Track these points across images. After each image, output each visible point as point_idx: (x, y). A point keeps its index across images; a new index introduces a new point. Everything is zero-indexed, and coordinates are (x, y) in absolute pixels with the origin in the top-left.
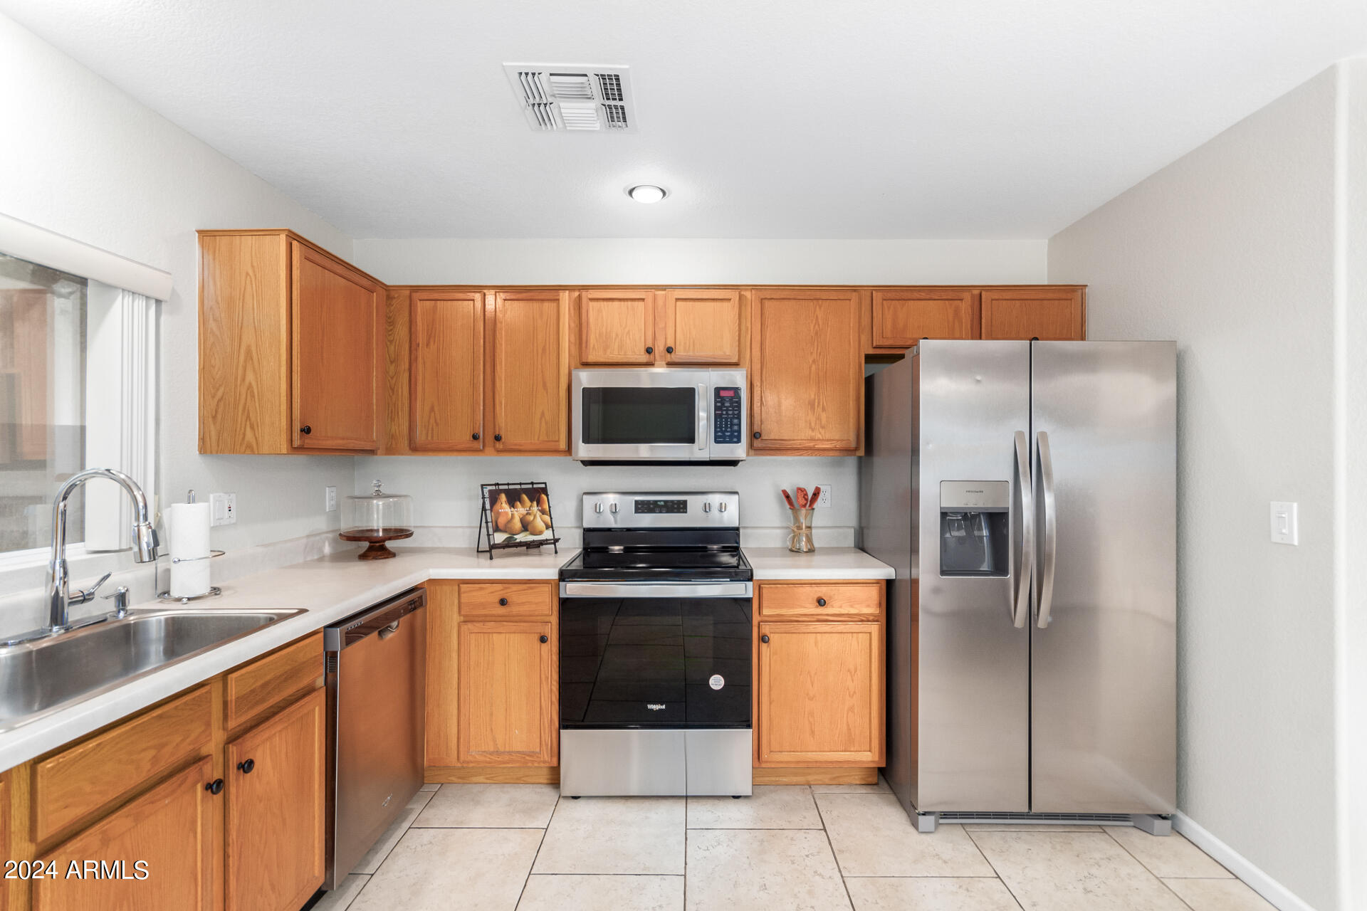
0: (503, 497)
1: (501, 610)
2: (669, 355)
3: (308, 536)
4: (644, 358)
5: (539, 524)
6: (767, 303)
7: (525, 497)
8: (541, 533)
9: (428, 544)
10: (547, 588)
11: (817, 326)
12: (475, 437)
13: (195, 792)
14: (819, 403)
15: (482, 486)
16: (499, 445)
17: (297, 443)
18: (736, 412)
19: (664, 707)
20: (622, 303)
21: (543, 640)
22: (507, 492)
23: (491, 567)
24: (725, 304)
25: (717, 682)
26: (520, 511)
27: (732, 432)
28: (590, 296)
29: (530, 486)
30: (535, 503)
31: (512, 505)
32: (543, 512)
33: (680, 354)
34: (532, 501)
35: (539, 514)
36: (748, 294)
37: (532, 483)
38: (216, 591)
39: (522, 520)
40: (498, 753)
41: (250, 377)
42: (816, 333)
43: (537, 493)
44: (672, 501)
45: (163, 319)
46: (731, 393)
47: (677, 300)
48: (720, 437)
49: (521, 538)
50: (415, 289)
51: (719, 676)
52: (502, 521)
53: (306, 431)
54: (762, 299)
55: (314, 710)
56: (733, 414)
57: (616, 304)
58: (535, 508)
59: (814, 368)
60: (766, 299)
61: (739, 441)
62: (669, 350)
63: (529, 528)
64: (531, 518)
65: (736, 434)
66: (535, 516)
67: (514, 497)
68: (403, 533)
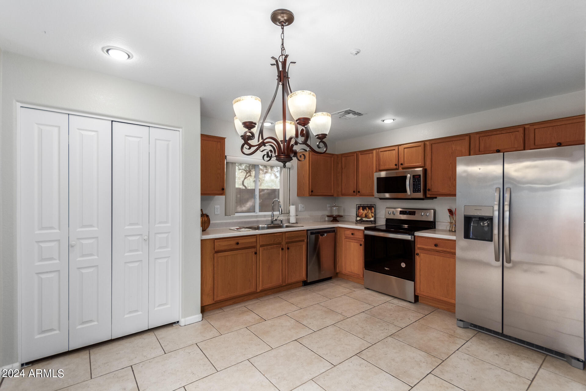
0: (361, 208)
1: (352, 236)
2: (402, 166)
3: (322, 216)
4: (395, 167)
5: (370, 216)
6: (433, 145)
7: (367, 208)
8: (370, 218)
9: (350, 220)
10: (362, 232)
11: (452, 151)
12: (354, 192)
13: (280, 249)
14: (453, 178)
15: (357, 205)
16: (359, 194)
17: (310, 194)
18: (419, 183)
19: (389, 269)
20: (389, 152)
21: (361, 245)
22: (362, 207)
23: (356, 225)
24: (419, 147)
25: (403, 265)
26: (365, 212)
27: (418, 189)
28: (381, 151)
29: (370, 205)
30: (370, 210)
31: (363, 210)
32: (372, 213)
33: (406, 165)
34: (369, 209)
35: (371, 213)
36: (428, 143)
37: (371, 205)
38: (297, 223)
39: (365, 214)
40: (352, 273)
41: (304, 181)
42: (452, 153)
43: (370, 207)
44: (411, 211)
45: (291, 171)
46: (418, 177)
47: (404, 148)
48: (414, 191)
49: (364, 219)
50: (342, 155)
51: (405, 264)
52: (360, 214)
53: (312, 191)
54: (431, 144)
55: (303, 245)
56: (418, 183)
57: (388, 152)
58: (370, 211)
59: (451, 165)
60: (433, 144)
61: (420, 192)
62: (402, 164)
63: (367, 217)
64: (368, 214)
65: (419, 190)
66: (369, 214)
67: (364, 208)
68: (341, 216)
